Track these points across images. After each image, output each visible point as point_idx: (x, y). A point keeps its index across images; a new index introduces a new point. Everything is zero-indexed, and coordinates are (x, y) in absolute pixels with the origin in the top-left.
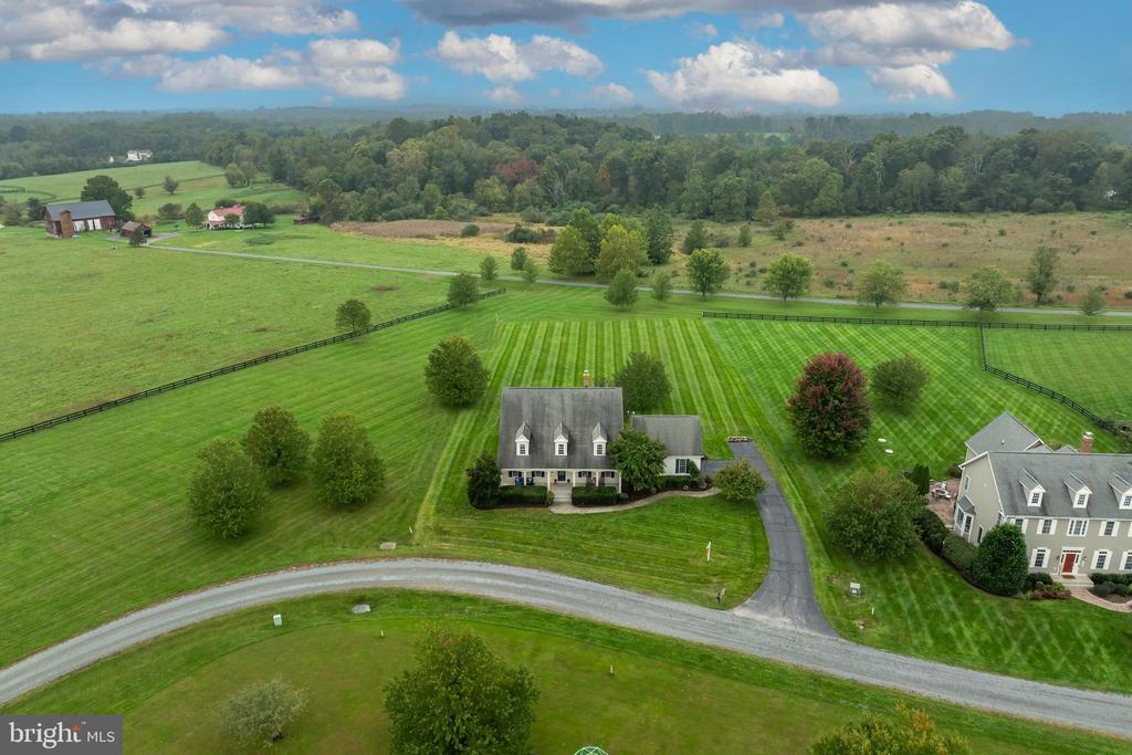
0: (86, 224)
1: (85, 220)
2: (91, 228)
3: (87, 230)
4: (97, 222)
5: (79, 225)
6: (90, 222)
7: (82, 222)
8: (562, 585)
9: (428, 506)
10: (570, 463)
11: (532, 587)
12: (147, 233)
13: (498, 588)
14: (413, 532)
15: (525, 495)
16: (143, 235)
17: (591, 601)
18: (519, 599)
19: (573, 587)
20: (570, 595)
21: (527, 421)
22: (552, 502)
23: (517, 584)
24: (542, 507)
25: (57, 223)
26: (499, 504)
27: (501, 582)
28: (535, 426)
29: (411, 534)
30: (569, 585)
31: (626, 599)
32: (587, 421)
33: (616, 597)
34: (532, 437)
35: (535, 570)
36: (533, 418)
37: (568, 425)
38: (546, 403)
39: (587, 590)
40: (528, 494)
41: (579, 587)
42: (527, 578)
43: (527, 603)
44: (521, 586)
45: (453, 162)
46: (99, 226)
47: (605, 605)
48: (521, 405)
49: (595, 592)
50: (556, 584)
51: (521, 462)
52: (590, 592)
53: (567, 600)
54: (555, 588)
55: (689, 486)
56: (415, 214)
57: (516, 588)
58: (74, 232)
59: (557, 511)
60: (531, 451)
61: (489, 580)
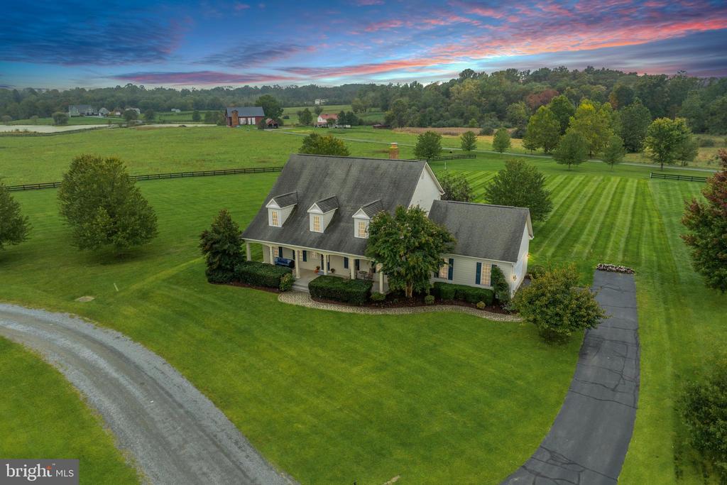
0: (247, 120)
1: (247, 118)
2: (250, 123)
3: (247, 124)
4: (254, 119)
5: (242, 121)
6: (249, 119)
7: (244, 119)
8: (163, 389)
9: (172, 271)
10: (321, 242)
11: (123, 380)
12: (276, 126)
13: (91, 370)
14: (120, 292)
15: (259, 272)
16: (270, 126)
17: (160, 426)
18: (85, 391)
19: (171, 396)
20: (151, 406)
21: (299, 189)
22: (289, 288)
23: (117, 371)
24: (273, 292)
25: (230, 118)
26: (231, 281)
27: (103, 363)
28: (305, 196)
29: (116, 293)
30: (171, 392)
31: (214, 439)
32: (366, 197)
33: (204, 431)
34: (296, 207)
35: (164, 360)
36: (308, 188)
37: (343, 198)
38: (329, 172)
39: (181, 406)
40: (262, 272)
41: (178, 399)
42: (137, 367)
43: (86, 399)
44: (115, 375)
45: (498, 95)
46: (254, 122)
47: (170, 439)
48: (301, 173)
49: (187, 412)
50: (158, 384)
51: (269, 233)
52: (182, 411)
53: (135, 413)
54: (147, 391)
55: (486, 304)
56: (456, 125)
57: (106, 375)
58: (239, 124)
59: (284, 299)
60: (288, 223)
61: (96, 356)
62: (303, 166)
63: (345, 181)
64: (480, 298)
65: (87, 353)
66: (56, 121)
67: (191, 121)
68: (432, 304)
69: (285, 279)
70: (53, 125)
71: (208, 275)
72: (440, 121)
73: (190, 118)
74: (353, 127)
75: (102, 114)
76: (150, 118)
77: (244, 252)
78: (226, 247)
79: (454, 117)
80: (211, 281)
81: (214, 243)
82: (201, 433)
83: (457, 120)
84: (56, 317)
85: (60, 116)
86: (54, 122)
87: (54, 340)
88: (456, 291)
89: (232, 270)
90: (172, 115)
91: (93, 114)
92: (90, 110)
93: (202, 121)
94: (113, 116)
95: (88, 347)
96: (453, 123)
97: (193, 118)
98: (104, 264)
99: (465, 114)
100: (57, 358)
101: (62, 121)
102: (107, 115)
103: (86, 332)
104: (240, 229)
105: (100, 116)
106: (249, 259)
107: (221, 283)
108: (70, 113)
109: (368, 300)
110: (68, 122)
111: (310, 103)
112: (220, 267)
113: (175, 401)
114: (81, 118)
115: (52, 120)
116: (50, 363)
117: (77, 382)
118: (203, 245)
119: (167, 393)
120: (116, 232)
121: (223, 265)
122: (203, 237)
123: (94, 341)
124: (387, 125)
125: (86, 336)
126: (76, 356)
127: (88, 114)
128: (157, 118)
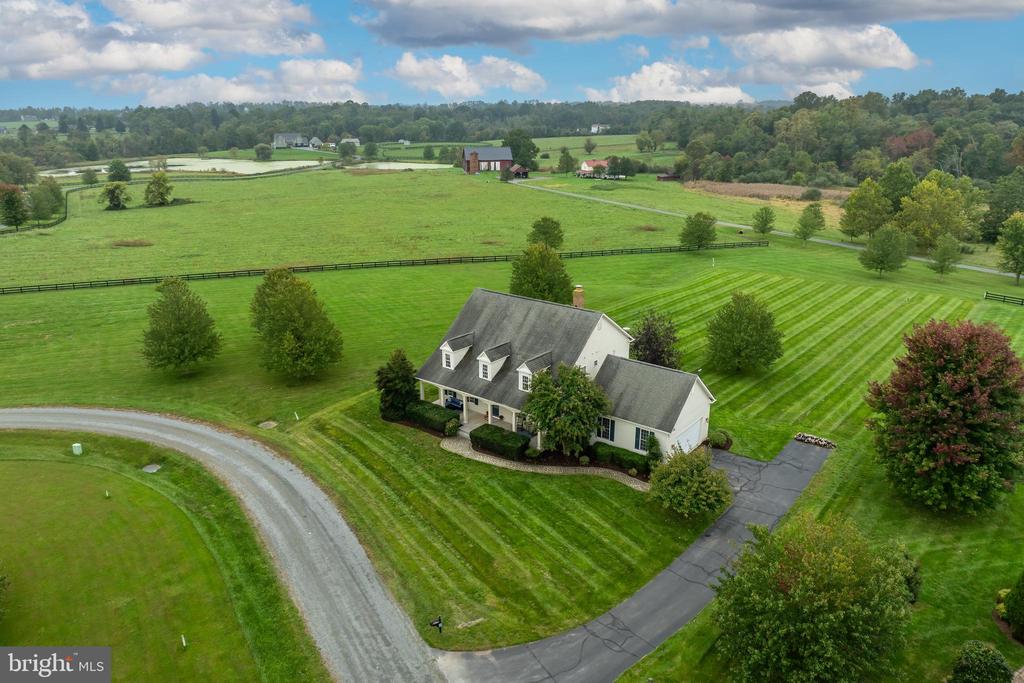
0: (489, 165)
1: (489, 162)
2: (492, 169)
3: (489, 170)
4: (498, 164)
5: (484, 165)
6: (492, 164)
7: (486, 163)
8: (320, 523)
9: (351, 401)
10: (487, 391)
11: (290, 512)
12: (525, 175)
13: (265, 498)
14: (300, 420)
15: (427, 415)
16: (517, 175)
17: (313, 554)
18: (260, 518)
19: (325, 530)
20: (308, 537)
21: (477, 330)
22: (453, 434)
23: (286, 502)
24: (438, 436)
25: (468, 162)
26: (402, 419)
27: (276, 494)
28: (481, 338)
29: (296, 421)
30: (326, 526)
31: (351, 570)
32: (537, 347)
33: (345, 563)
34: (471, 350)
35: (326, 496)
36: (485, 329)
37: (516, 345)
38: (508, 314)
39: (332, 540)
40: (430, 415)
41: (331, 533)
42: (303, 501)
43: (259, 525)
44: (284, 506)
45: (845, 134)
46: (498, 168)
47: (318, 566)
48: (482, 311)
49: (336, 546)
50: (317, 519)
51: (441, 375)
52: (331, 544)
53: (295, 541)
54: (308, 523)
55: (638, 470)
56: (774, 180)
57: (277, 506)
58: (479, 170)
59: (447, 445)
60: (460, 366)
61: (271, 487)
62: (485, 303)
63: (521, 325)
64: (633, 465)
65: (265, 483)
66: (258, 155)
67: (421, 159)
68: (586, 466)
69: (450, 425)
70: (255, 160)
71: (382, 410)
72: (752, 173)
73: (420, 153)
74: (628, 178)
75: (313, 145)
76: (372, 154)
77: (418, 391)
78: (398, 387)
79: (774, 166)
80: (384, 417)
81: (388, 382)
82: (342, 564)
83: (777, 172)
84: (242, 444)
85: (263, 148)
86: (255, 156)
87: (238, 467)
88: (613, 454)
89: (404, 409)
90: (399, 149)
91: (302, 145)
92: (299, 140)
93: (436, 158)
94: (326, 149)
95: (266, 478)
96: (770, 175)
97: (424, 154)
98: (289, 386)
99: (790, 164)
100: (240, 485)
101: (264, 156)
102: (319, 147)
103: (266, 462)
104: (414, 369)
105: (311, 149)
106: (422, 398)
107: (393, 421)
108: (275, 144)
109: (522, 454)
110: (273, 157)
111: (584, 130)
112: (392, 405)
113: (328, 534)
114: (288, 151)
115: (252, 152)
116: (234, 489)
117: (253, 508)
118: (379, 382)
119: (323, 527)
120: (300, 357)
121: (396, 403)
122: (379, 373)
123: (272, 472)
124: (677, 175)
125: (265, 466)
126: (254, 484)
127: (297, 145)
128: (380, 154)
